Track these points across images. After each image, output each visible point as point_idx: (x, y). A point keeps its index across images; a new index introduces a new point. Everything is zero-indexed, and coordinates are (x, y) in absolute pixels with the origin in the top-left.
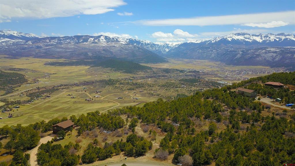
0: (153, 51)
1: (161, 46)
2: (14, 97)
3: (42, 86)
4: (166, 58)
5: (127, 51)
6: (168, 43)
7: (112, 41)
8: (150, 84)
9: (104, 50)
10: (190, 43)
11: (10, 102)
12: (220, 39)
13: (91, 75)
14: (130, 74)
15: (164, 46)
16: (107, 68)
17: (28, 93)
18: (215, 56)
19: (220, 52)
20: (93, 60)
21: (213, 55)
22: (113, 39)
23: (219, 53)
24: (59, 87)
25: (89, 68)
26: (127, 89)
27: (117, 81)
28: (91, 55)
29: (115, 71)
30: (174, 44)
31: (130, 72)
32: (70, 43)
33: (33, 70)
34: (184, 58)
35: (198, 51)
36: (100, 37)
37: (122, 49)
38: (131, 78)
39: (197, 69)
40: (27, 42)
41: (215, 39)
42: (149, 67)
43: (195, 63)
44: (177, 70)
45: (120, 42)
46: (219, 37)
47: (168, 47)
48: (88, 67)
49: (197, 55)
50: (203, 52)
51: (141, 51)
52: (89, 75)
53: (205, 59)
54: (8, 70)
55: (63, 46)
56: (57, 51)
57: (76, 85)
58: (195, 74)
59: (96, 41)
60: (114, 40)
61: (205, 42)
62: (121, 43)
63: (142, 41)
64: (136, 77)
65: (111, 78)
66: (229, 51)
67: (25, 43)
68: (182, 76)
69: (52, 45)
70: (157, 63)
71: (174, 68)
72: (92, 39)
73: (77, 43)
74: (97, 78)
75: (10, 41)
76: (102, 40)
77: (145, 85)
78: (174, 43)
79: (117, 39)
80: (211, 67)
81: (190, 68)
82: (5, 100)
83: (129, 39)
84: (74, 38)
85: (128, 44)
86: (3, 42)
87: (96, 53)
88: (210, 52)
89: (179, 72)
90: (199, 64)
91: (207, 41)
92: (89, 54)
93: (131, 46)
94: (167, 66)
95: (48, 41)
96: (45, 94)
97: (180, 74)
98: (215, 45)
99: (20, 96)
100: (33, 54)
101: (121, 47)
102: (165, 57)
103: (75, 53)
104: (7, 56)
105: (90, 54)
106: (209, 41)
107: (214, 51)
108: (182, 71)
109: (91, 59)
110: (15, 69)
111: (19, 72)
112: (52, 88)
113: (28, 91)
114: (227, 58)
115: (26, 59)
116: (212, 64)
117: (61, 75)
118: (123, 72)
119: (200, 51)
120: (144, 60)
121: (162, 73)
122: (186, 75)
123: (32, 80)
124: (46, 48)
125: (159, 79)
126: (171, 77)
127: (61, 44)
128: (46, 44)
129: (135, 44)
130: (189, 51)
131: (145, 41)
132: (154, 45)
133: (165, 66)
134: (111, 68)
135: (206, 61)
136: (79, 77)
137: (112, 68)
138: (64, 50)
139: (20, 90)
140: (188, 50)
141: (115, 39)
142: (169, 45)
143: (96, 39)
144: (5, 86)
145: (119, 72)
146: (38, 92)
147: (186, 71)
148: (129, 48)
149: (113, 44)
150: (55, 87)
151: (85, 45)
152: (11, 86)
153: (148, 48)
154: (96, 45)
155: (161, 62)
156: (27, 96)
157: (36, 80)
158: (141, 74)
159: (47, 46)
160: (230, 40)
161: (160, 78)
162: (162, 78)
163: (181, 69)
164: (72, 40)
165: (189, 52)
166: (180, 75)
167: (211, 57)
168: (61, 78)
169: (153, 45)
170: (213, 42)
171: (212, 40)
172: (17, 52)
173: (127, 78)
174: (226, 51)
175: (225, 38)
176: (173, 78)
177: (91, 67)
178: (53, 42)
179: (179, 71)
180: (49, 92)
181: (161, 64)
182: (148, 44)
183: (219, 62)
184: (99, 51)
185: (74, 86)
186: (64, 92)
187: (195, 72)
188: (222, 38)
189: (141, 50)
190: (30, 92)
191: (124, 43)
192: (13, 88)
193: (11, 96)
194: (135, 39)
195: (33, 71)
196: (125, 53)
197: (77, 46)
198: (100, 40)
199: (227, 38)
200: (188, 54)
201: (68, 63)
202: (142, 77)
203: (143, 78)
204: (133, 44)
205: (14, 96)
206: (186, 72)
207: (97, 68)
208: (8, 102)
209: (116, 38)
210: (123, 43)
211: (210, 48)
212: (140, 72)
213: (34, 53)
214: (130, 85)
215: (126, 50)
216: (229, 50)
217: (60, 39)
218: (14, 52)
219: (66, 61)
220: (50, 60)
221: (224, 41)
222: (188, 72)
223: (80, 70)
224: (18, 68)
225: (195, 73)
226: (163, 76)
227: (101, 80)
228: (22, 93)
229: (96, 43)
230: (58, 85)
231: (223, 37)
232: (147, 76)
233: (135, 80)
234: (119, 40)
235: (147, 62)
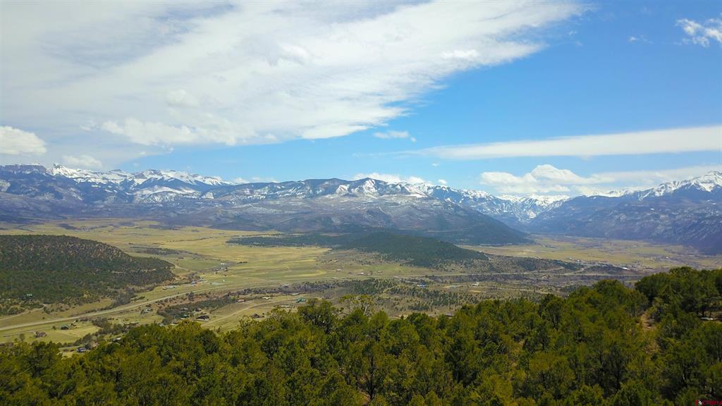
0: (495, 216)
1: (516, 203)
2: (126, 315)
3: (202, 291)
4: (528, 233)
5: (425, 215)
6: (534, 197)
7: (392, 193)
8: (474, 295)
9: (369, 212)
10: (593, 197)
11: (112, 327)
12: (680, 186)
13: (327, 268)
14: (425, 269)
15: (523, 205)
16: (370, 254)
17: (163, 307)
18: (666, 231)
19: (678, 220)
20: (342, 234)
21: (659, 227)
22: (394, 186)
23: (679, 223)
24: (240, 296)
25: (325, 253)
26: (409, 307)
27: (386, 284)
28: (339, 222)
29: (388, 259)
30: (551, 200)
31: (427, 265)
32: (294, 195)
33: (199, 253)
34: (578, 235)
35: (617, 217)
36: (363, 181)
37: (413, 209)
38: (428, 280)
39: (616, 261)
40: (204, 193)
41: (663, 188)
42: (478, 252)
43: (609, 247)
44: (557, 263)
45: (409, 193)
46: (674, 182)
47: (534, 207)
48: (326, 250)
49: (614, 227)
50: (630, 221)
51: (463, 215)
52: (323, 268)
53: (637, 239)
54: (145, 252)
55: (278, 202)
56: (263, 214)
57: (285, 291)
58: (609, 275)
59: (355, 191)
60: (397, 189)
61: (636, 194)
62: (412, 195)
63: (467, 193)
64: (441, 278)
65: (376, 277)
66: (707, 216)
67: (200, 197)
68: (572, 280)
69: (256, 200)
70: (502, 246)
71: (549, 258)
72: (346, 187)
73: (312, 197)
74: (340, 276)
75: (171, 192)
76: (369, 188)
77: (461, 298)
78: (549, 196)
79: (403, 188)
80: (655, 258)
81: (595, 259)
82: (104, 320)
83: (435, 188)
84: (305, 185)
85: (429, 198)
86: (156, 194)
87: (350, 218)
88: (652, 220)
89: (562, 268)
90: (620, 250)
91: (640, 192)
92: (334, 219)
93: (436, 202)
94: (530, 252)
95: (247, 191)
96: (203, 311)
97: (566, 274)
98: (664, 203)
99: (143, 312)
100: (211, 220)
101: (413, 206)
102: (525, 232)
103: (303, 218)
104: (156, 223)
105: (336, 221)
106: (647, 191)
107: (662, 216)
108: (570, 267)
109: (336, 231)
110: (160, 251)
111: (163, 258)
112: (224, 297)
113: (166, 301)
114: (704, 237)
115: (193, 231)
116: (659, 250)
117: (256, 267)
118: (409, 263)
119: (623, 217)
120: (469, 236)
121: (514, 270)
122: (583, 278)
123: (186, 276)
124: (240, 206)
125: (505, 283)
126: (538, 281)
127: (275, 197)
128: (242, 198)
129: (449, 199)
130: (590, 218)
131: (474, 191)
132: (498, 201)
133: (524, 252)
134: (378, 254)
135: (642, 243)
136: (297, 271)
137: (382, 253)
138: (278, 211)
139: (147, 297)
140: (588, 216)
141: (399, 187)
142: (537, 203)
143: (354, 188)
144: (119, 288)
145: (398, 264)
146: (187, 305)
147: (583, 266)
148: (432, 207)
149: (394, 198)
150: (232, 294)
151: (327, 200)
152: (133, 289)
153: (481, 208)
154: (352, 199)
155: (514, 244)
156: (158, 313)
157: (194, 276)
158: (457, 270)
159: (244, 202)
160: (709, 190)
161: (509, 281)
162: (515, 282)
163: (569, 261)
164: (300, 189)
165: (590, 220)
166: (565, 276)
167: (654, 234)
168: (252, 274)
169: (495, 202)
170: (657, 194)
171: (654, 191)
172: (178, 214)
173: (417, 279)
174: (700, 217)
175: (693, 184)
176: (546, 283)
177: (333, 249)
178: (259, 193)
179: (563, 265)
180: (213, 307)
181: (513, 248)
182: (482, 199)
183: (681, 247)
184: (358, 215)
185: (276, 294)
186: (247, 309)
187: (609, 268)
188: (684, 184)
189: (460, 213)
190: (169, 303)
191: (421, 196)
192: (135, 294)
193: (121, 313)
194: (448, 188)
195: (196, 256)
196: (421, 218)
197: (310, 203)
198: (363, 189)
199: (701, 184)
200: (589, 224)
201: (280, 240)
202: (457, 277)
203: (460, 280)
204: (441, 199)
205: (128, 312)
206: (583, 269)
207: (345, 252)
208: (108, 326)
209: (400, 185)
210: (418, 196)
211: (650, 211)
212: (453, 266)
213: (212, 218)
214: (418, 297)
215: (423, 211)
216: (705, 214)
217: (273, 187)
218: (172, 215)
219: (277, 235)
220: (241, 234)
221: (690, 192)
222: (589, 269)
223: (304, 257)
224: (165, 250)
225: (609, 273)
226: (517, 278)
227: (349, 280)
228: (149, 306)
229: (354, 196)
230: (240, 290)
231: (686, 181)
232: (471, 276)
233: (437, 284)
234: (408, 189)
235: (478, 243)
